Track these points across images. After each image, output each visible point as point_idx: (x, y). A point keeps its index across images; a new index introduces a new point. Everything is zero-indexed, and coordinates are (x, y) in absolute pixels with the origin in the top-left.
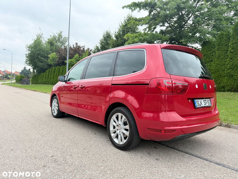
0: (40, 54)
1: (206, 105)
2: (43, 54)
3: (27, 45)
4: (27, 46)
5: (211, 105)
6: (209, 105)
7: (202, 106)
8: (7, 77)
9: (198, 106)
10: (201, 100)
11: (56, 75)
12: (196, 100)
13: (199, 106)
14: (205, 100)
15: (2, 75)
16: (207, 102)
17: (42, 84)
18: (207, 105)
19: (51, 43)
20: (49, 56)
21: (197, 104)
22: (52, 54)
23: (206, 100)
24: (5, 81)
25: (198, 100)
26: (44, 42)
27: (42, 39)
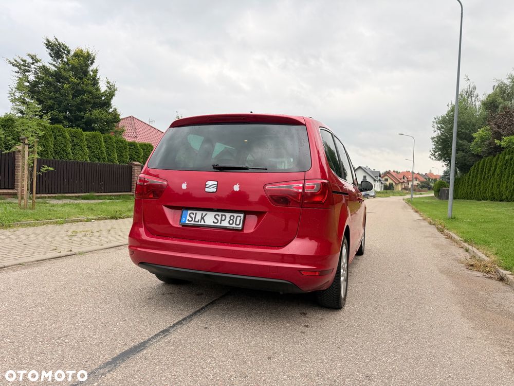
0: (460, 133)
1: (218, 224)
2: (467, 131)
3: (436, 117)
4: (437, 119)
5: (240, 226)
6: (234, 225)
7: (203, 223)
8: (428, 184)
9: (187, 222)
10: (204, 213)
11: (484, 178)
12: (189, 212)
13: (193, 222)
14: (220, 214)
15: (419, 183)
16: (228, 219)
17: (462, 199)
18: (225, 224)
19: (491, 105)
20: (475, 135)
21: (188, 218)
22: (480, 131)
23: (228, 215)
24: (421, 194)
25: (194, 212)
26: (478, 104)
27: (473, 99)
